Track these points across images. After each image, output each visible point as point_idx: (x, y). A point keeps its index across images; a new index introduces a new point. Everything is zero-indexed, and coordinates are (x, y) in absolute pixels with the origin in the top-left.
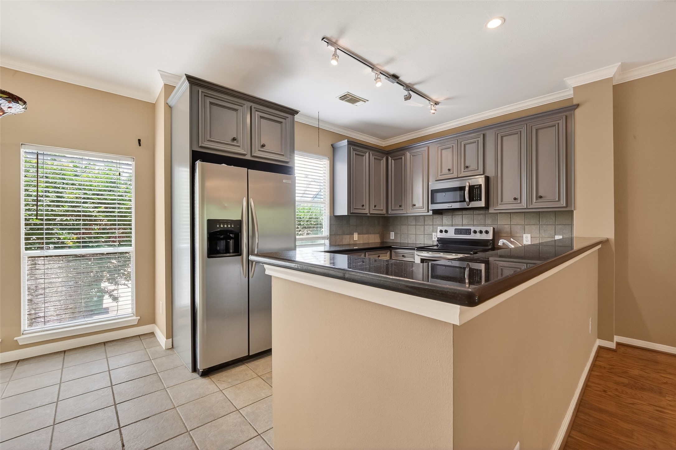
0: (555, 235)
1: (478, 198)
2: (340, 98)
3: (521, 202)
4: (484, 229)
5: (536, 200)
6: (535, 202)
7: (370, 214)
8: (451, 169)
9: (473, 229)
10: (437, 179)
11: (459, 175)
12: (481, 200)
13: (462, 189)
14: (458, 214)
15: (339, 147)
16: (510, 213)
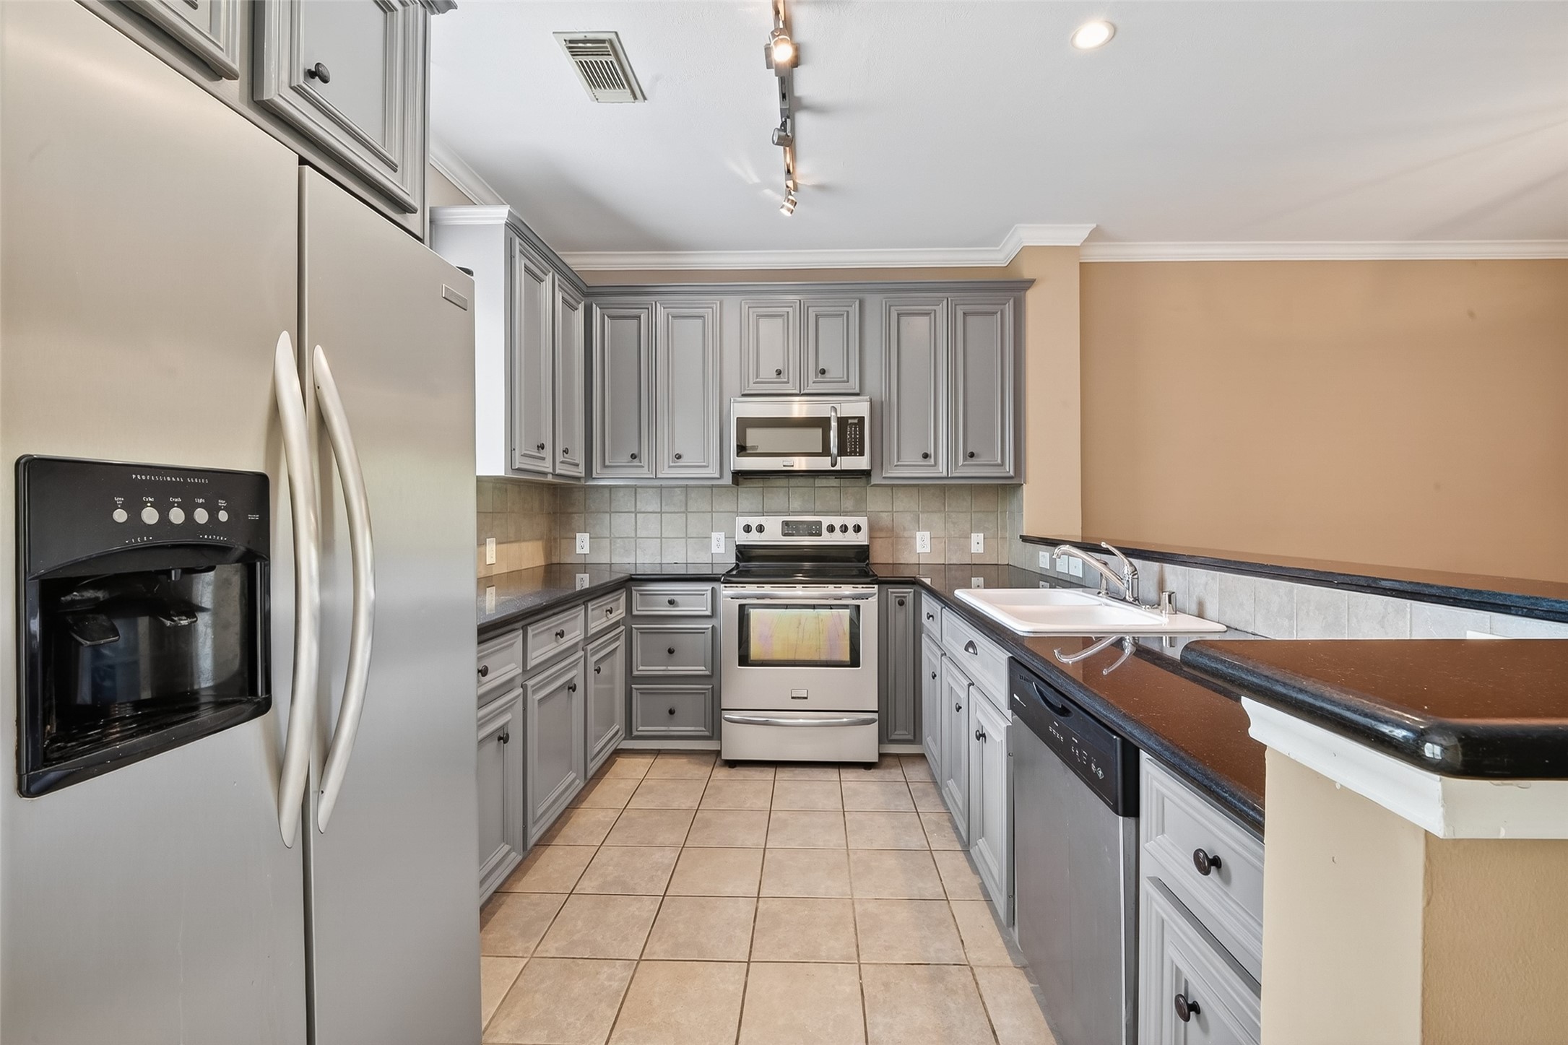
0: (971, 532)
1: (855, 448)
2: (571, 42)
3: (936, 464)
4: (851, 521)
5: (965, 459)
6: (963, 465)
7: (554, 475)
8: (784, 370)
9: (826, 521)
10: (746, 392)
11: (804, 390)
12: (862, 454)
13: (823, 423)
14: (778, 485)
15: (446, 226)
16: (892, 486)
